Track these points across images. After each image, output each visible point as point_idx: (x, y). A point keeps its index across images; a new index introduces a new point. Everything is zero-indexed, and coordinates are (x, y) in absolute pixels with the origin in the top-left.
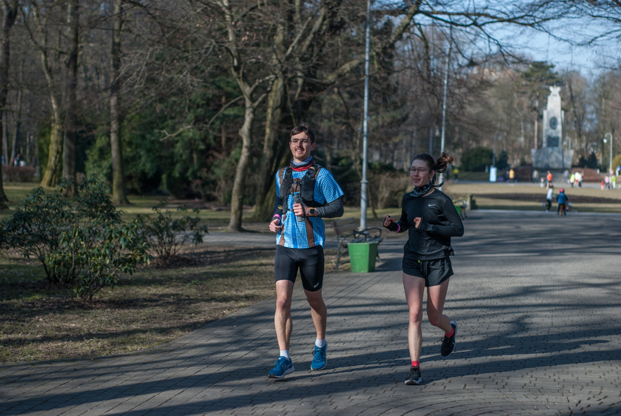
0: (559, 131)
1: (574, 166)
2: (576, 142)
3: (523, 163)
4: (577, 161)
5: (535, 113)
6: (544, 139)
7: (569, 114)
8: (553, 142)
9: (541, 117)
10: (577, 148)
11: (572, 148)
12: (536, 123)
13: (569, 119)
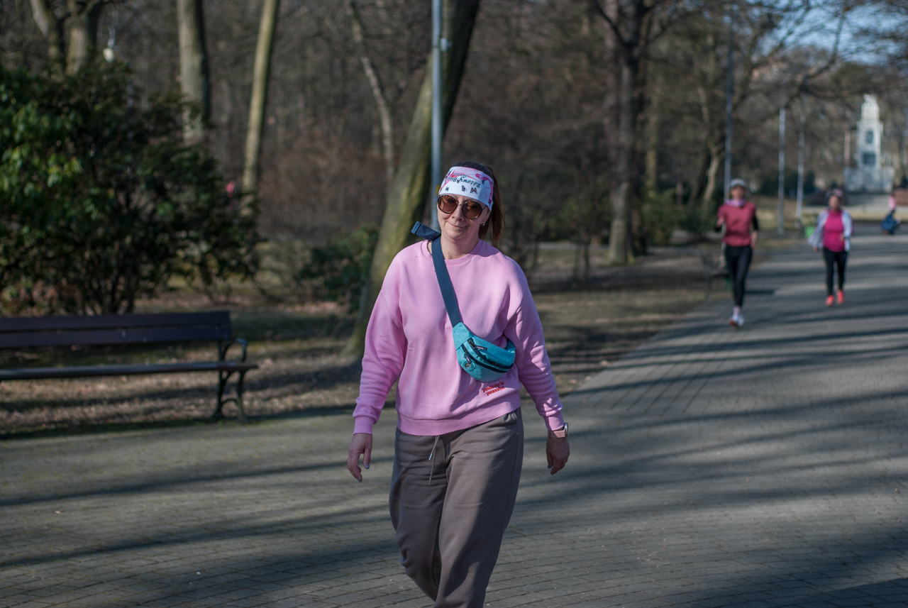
0: (876, 146)
1: (895, 187)
2: (896, 159)
3: (834, 186)
4: (898, 182)
5: (846, 126)
6: (858, 157)
7: (889, 124)
8: (868, 158)
9: (854, 129)
10: (897, 164)
11: (892, 165)
12: (848, 138)
13: (888, 130)
